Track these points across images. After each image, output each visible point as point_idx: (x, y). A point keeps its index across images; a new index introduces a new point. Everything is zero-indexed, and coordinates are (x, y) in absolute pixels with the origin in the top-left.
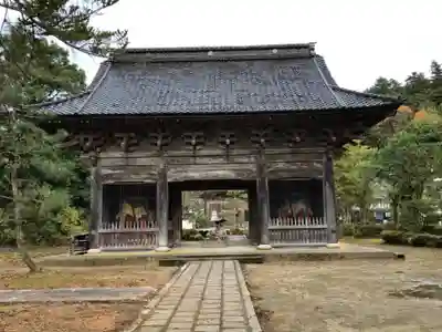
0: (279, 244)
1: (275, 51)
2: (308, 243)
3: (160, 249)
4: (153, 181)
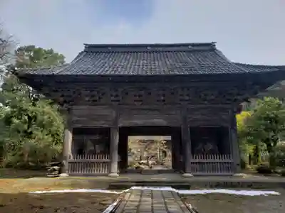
0: (198, 173)
1: (190, 47)
2: (219, 173)
3: (111, 174)
4: (107, 126)
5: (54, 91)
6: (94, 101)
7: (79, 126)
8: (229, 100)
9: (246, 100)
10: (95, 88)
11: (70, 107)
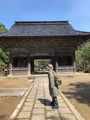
0: (61, 73)
2: (68, 73)
3: (28, 74)
4: (26, 56)
5: (4, 43)
6: (20, 46)
7: (15, 56)
8: (73, 45)
9: (79, 45)
10: (21, 41)
11: (11, 49)
